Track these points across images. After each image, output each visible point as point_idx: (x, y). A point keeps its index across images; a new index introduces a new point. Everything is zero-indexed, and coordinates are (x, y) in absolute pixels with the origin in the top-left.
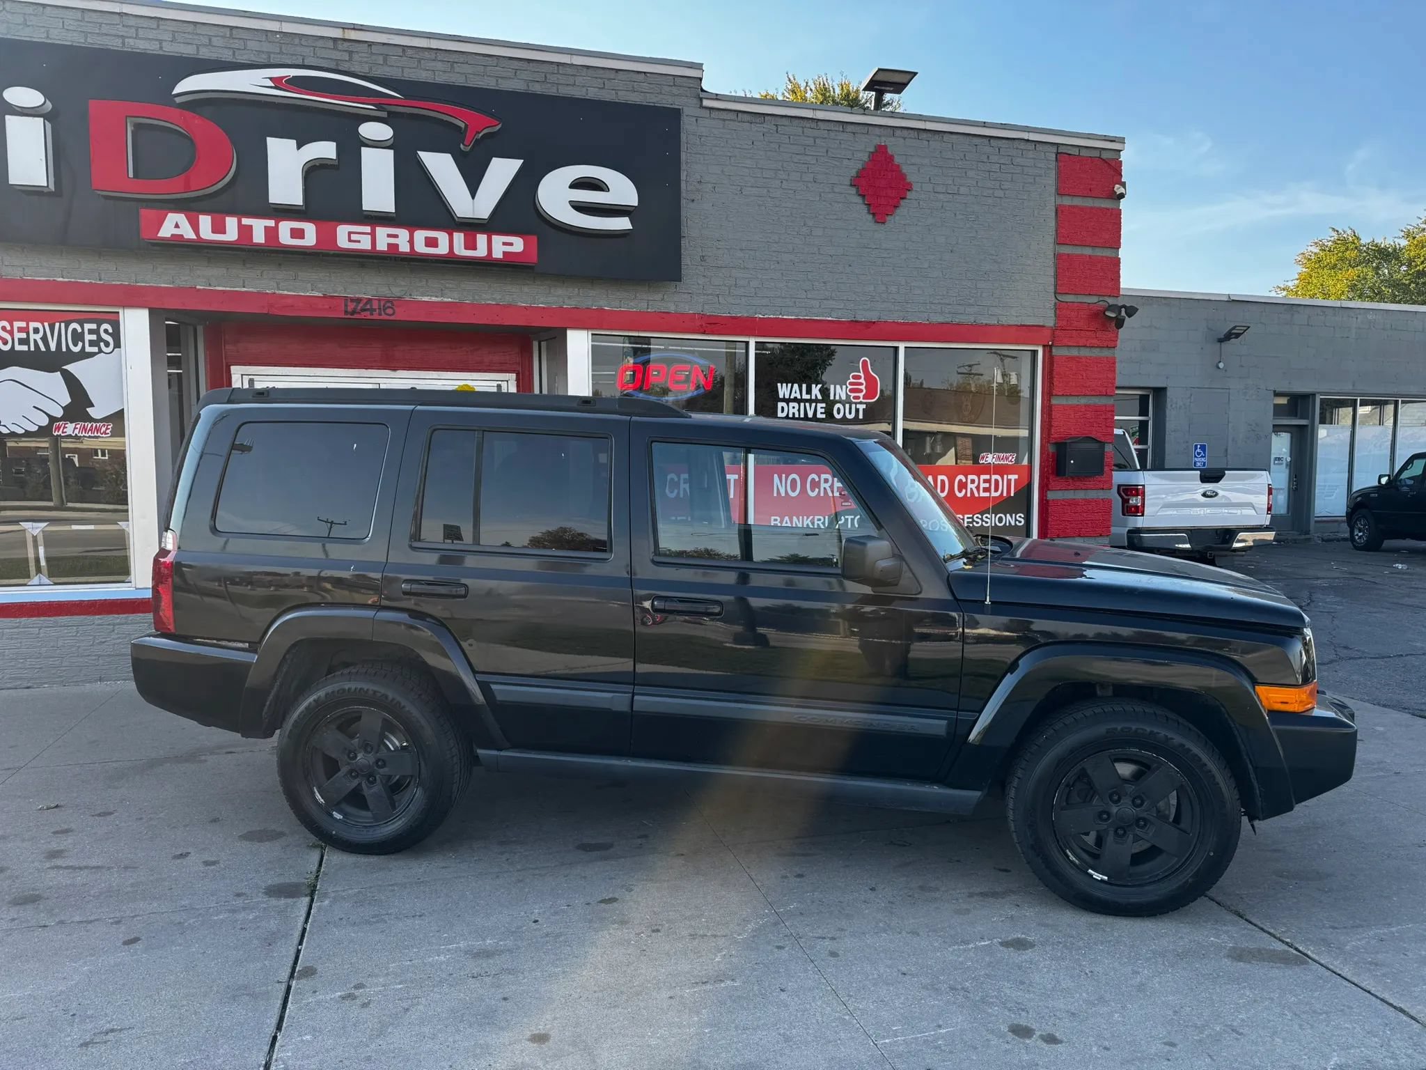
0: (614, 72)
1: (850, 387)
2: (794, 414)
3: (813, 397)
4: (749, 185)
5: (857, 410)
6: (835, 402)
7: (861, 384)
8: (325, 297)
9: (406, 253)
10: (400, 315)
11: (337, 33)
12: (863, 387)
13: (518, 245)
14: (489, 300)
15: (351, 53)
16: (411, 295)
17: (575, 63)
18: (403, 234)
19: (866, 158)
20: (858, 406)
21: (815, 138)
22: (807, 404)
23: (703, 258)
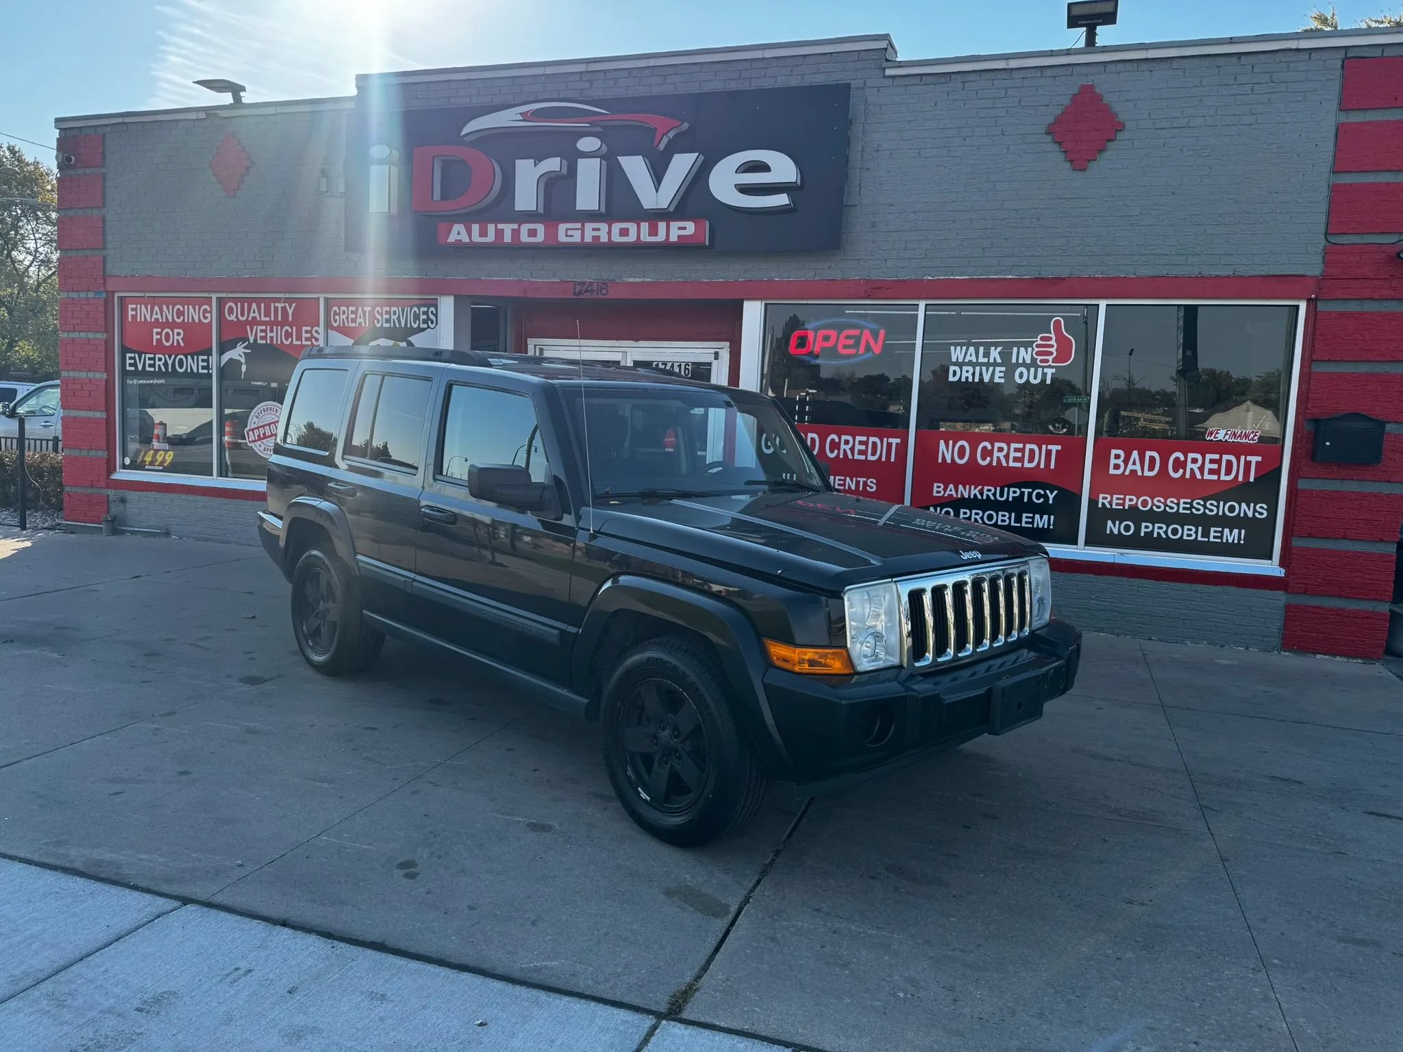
0: (801, 58)
1: (1036, 349)
2: (967, 378)
3: (992, 361)
4: (929, 146)
5: (1044, 375)
6: (1018, 365)
7: (1052, 346)
8: (561, 282)
9: (604, 243)
10: (612, 294)
11: (582, 68)
12: (1053, 350)
13: (690, 228)
14: (679, 278)
15: (591, 82)
16: (621, 277)
17: (766, 57)
18: (604, 227)
19: (1067, 102)
20: (1046, 370)
21: (1006, 89)
22: (984, 369)
23: (874, 225)
